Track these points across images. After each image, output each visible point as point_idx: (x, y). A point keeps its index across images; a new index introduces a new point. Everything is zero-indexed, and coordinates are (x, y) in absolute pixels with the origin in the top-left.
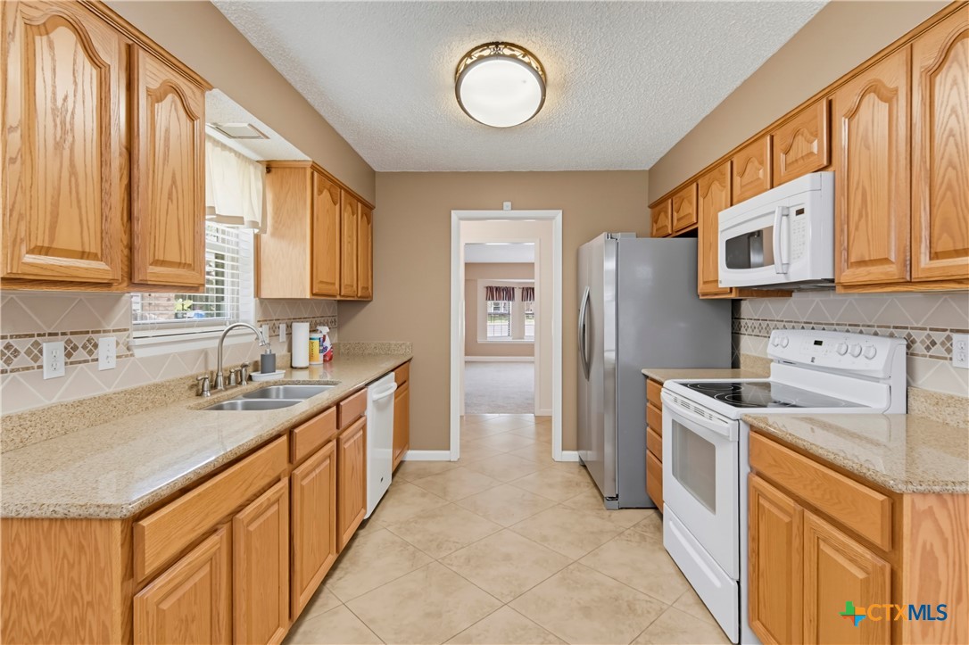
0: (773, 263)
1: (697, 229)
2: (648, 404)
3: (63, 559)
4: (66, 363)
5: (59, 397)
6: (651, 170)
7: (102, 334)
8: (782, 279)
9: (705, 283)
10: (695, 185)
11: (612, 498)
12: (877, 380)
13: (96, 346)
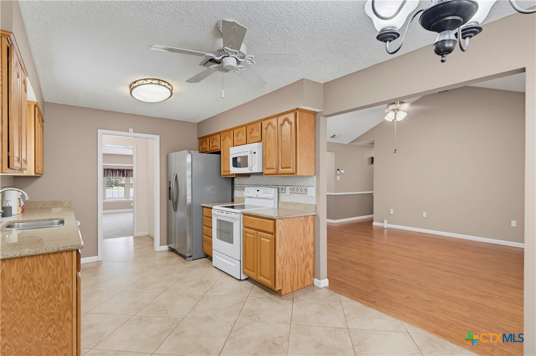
0: (248, 166)
1: (220, 151)
2: (204, 217)
3: (49, 268)
6: (198, 123)
8: (250, 172)
9: (224, 171)
10: (219, 135)
11: (190, 257)
12: (272, 199)
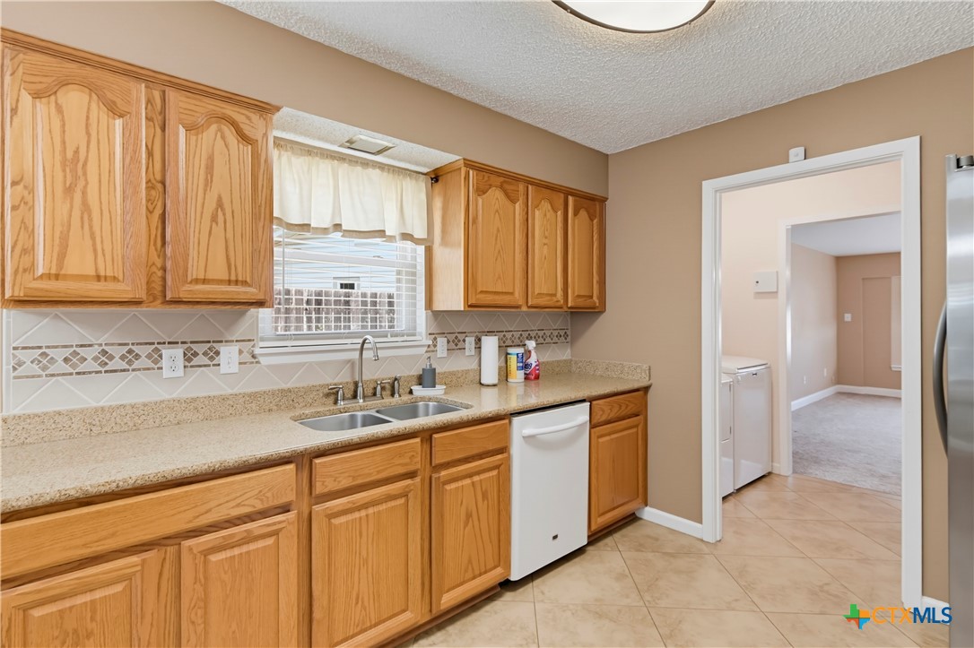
4: (185, 367)
5: (179, 392)
7: (224, 344)
13: (217, 353)
